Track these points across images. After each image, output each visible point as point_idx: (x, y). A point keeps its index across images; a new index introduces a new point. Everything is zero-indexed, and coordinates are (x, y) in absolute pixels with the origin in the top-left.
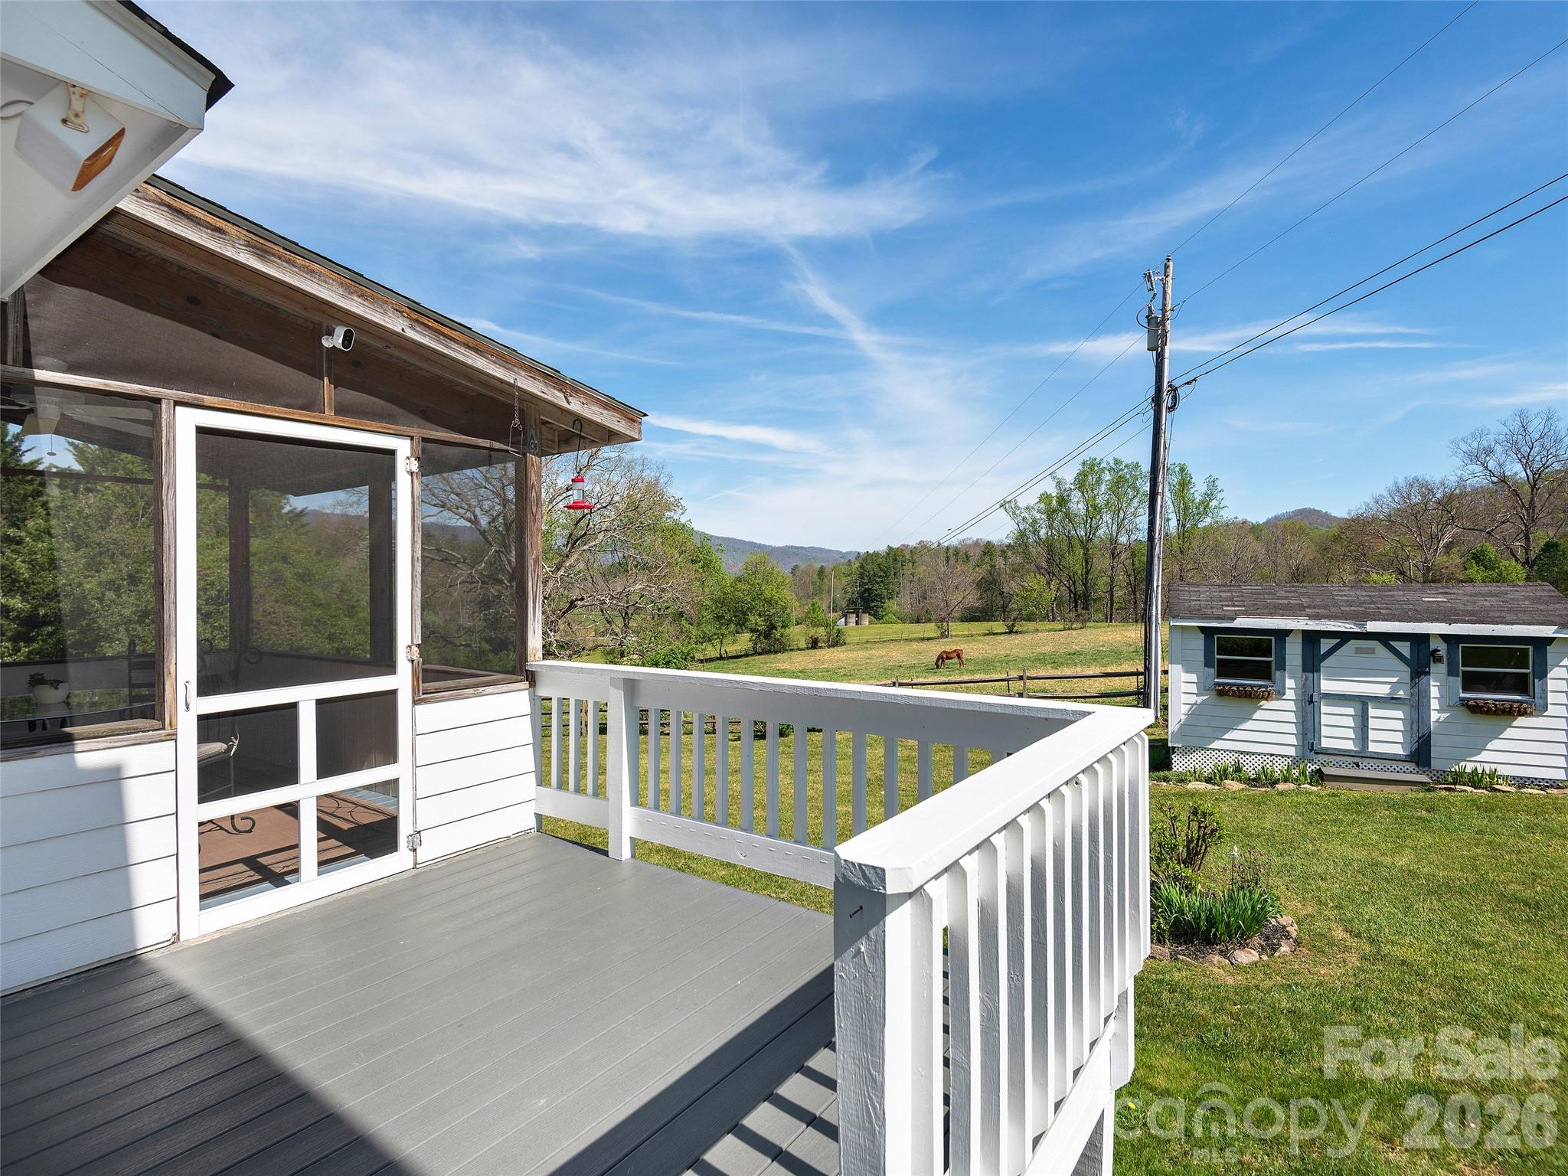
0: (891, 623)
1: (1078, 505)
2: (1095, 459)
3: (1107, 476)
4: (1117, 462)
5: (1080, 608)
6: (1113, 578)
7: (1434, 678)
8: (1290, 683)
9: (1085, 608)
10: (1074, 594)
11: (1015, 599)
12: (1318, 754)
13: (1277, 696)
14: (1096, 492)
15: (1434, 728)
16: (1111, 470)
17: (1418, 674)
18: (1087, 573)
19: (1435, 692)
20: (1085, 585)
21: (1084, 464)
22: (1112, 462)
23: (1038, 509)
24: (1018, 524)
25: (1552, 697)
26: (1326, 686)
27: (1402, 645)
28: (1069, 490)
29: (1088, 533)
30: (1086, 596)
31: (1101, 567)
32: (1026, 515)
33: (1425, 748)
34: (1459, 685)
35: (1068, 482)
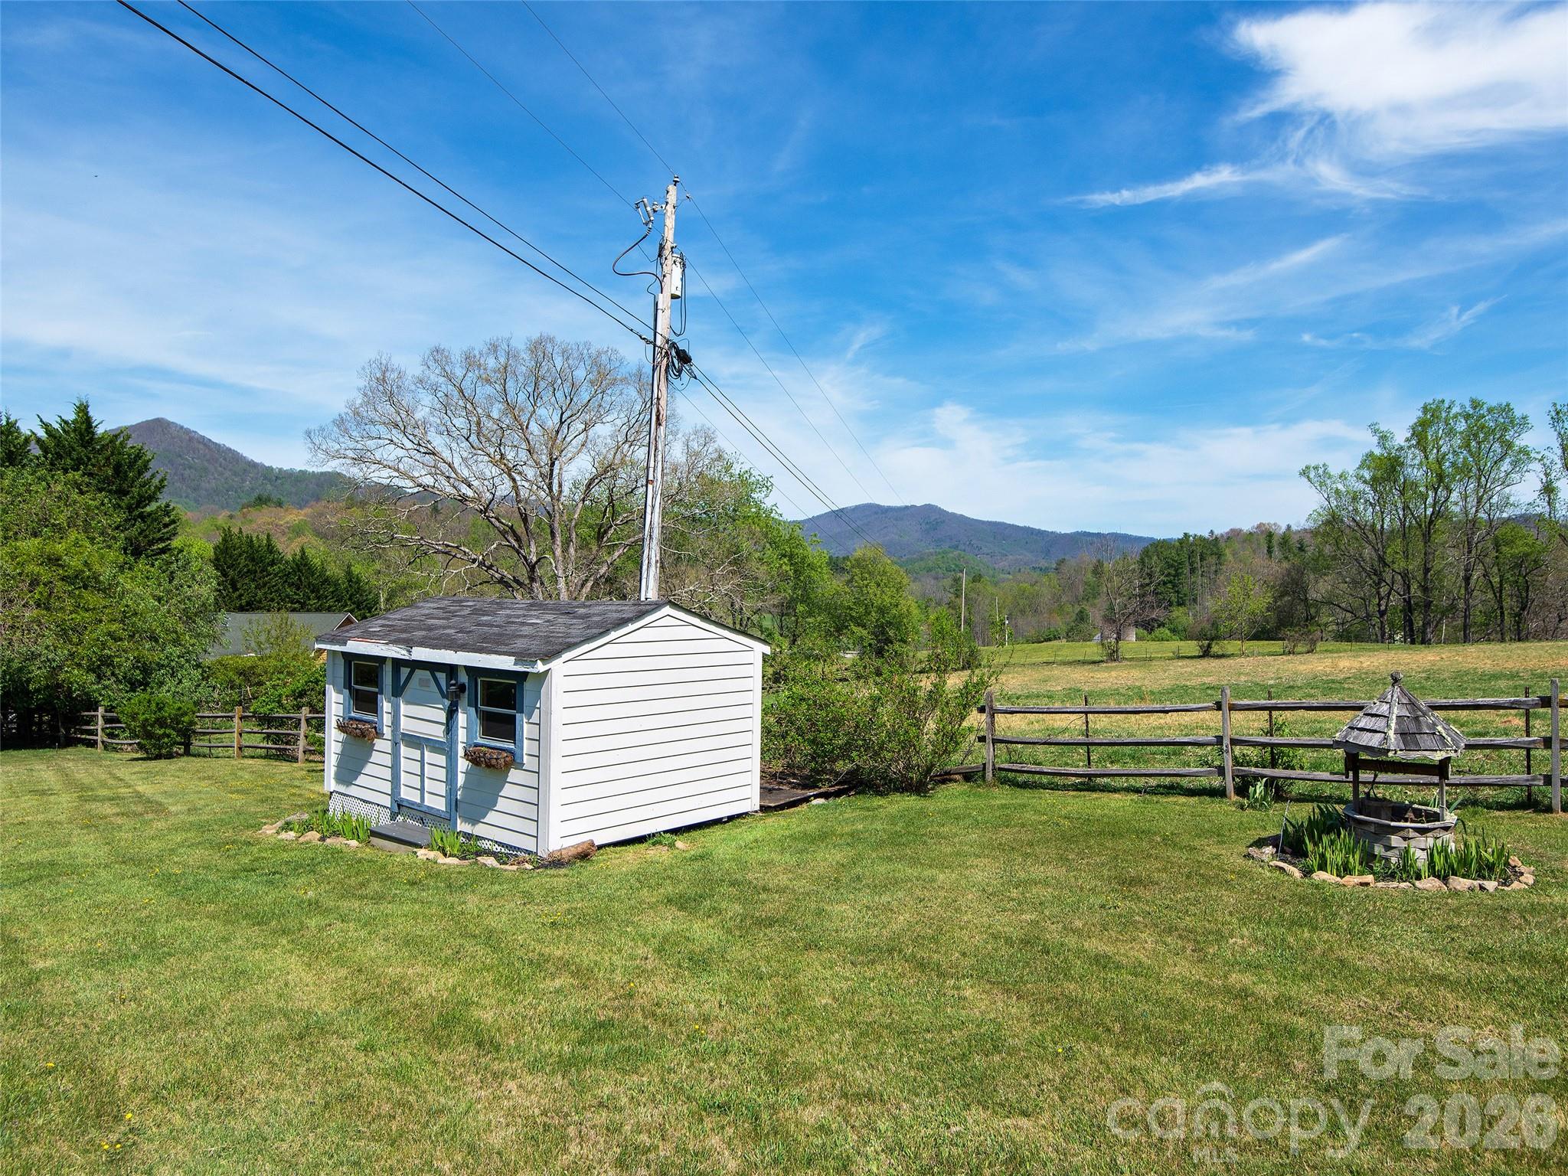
0: (1162, 640)
1: (1415, 471)
2: (1443, 401)
3: (1461, 426)
4: (1476, 405)
5: (1418, 623)
6: (1467, 579)
7: (462, 718)
8: (387, 719)
9: (1426, 624)
10: (1408, 602)
11: (1324, 609)
12: (400, 806)
13: (379, 735)
14: (1444, 449)
15: (461, 779)
16: (1467, 417)
17: (451, 714)
18: (1427, 570)
19: (462, 735)
20: (1425, 589)
21: (1425, 409)
22: (1468, 404)
23: (1360, 478)
24: (1328, 499)
25: (527, 746)
26: (405, 725)
27: (442, 677)
28: (1401, 448)
29: (1429, 511)
30: (1428, 605)
31: (1450, 559)
32: (1340, 487)
33: (454, 804)
34: (478, 728)
35: (1401, 436)
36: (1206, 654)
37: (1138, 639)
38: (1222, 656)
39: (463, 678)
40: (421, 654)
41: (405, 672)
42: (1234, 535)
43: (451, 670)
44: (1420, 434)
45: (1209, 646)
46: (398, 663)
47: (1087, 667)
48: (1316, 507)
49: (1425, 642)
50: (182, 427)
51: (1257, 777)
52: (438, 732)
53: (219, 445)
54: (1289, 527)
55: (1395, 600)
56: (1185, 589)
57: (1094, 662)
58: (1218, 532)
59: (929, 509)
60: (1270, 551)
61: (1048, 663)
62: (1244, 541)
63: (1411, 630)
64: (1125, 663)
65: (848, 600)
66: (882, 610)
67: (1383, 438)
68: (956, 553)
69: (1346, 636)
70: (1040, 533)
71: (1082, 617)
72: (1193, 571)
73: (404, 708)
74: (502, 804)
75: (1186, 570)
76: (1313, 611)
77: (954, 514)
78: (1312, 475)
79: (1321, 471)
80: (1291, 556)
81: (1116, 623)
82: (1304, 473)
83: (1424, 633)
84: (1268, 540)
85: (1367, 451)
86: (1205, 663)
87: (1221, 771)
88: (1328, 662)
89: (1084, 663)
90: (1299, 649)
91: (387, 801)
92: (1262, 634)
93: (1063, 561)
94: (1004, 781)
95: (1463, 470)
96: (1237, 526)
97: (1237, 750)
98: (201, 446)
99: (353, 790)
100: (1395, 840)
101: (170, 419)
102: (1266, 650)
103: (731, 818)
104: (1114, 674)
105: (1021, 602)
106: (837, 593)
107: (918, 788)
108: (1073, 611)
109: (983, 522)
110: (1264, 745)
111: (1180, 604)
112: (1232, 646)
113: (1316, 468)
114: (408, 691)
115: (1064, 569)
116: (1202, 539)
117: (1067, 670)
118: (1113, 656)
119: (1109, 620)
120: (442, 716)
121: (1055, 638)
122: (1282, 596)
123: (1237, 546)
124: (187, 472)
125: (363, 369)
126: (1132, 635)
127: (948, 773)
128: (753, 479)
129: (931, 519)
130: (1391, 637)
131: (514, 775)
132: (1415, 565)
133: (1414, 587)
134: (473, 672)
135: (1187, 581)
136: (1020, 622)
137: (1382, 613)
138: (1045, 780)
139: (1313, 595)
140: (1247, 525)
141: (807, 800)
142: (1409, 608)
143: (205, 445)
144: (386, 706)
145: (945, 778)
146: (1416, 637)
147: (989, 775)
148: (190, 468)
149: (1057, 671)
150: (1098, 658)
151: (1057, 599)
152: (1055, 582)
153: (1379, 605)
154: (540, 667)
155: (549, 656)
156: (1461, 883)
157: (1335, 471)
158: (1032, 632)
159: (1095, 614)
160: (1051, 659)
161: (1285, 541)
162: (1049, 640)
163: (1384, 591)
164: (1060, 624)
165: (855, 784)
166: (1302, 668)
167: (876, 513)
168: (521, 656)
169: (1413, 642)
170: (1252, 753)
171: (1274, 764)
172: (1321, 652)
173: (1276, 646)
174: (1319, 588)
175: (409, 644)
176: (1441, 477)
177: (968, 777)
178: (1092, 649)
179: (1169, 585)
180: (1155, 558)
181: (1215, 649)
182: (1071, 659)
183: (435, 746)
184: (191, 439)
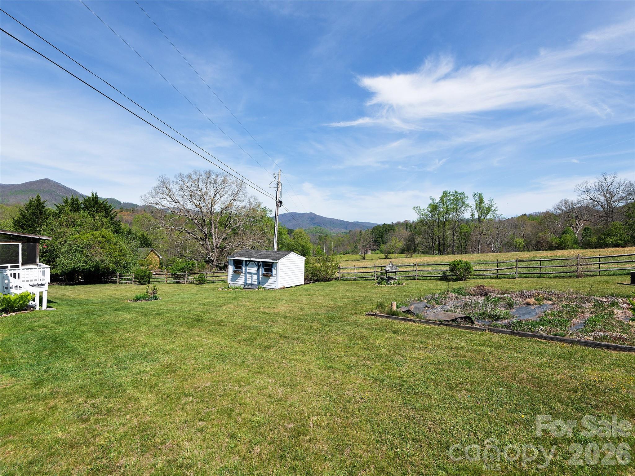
0: (377, 254)
1: (441, 209)
2: (448, 191)
3: (452, 198)
4: (456, 192)
5: (442, 249)
6: (453, 238)
7: (261, 269)
8: (244, 270)
9: (444, 249)
10: (439, 244)
11: (419, 246)
12: (246, 284)
13: (242, 273)
14: (448, 203)
15: (260, 279)
16: (454, 195)
17: (258, 269)
18: (444, 236)
19: (261, 272)
20: (443, 240)
21: (444, 193)
22: (454, 192)
23: (428, 210)
24: (420, 216)
25: (274, 273)
26: (248, 271)
27: (257, 263)
28: (437, 203)
29: (444, 220)
30: (444, 244)
31: (449, 233)
32: (423, 213)
33: (259, 283)
34: (264, 271)
35: (437, 200)
36: (386, 258)
37: (371, 254)
38: (390, 258)
39: (261, 263)
40: (252, 259)
41: (248, 262)
42: (399, 224)
43: (259, 262)
44: (442, 199)
45: (387, 256)
46: (246, 261)
47: (357, 261)
48: (417, 218)
49: (443, 254)
50: (55, 182)
51: (379, 277)
52: (256, 272)
53: (69, 188)
54: (413, 221)
55: (436, 243)
56: (384, 239)
57: (359, 260)
58: (394, 222)
59: (311, 213)
60: (407, 229)
61: (347, 260)
62: (401, 225)
63: (440, 251)
64: (366, 260)
65: (293, 244)
66: (303, 247)
67: (433, 200)
68: (320, 227)
69: (425, 253)
70: (344, 221)
71: (356, 247)
72: (386, 234)
73: (248, 268)
74: (268, 282)
75: (385, 234)
76: (416, 246)
77: (319, 216)
78: (416, 209)
79: (418, 208)
80: (412, 230)
81: (365, 250)
82: (414, 209)
83: (443, 252)
84: (406, 225)
85: (430, 203)
86: (386, 260)
87: (374, 276)
88: (414, 260)
89: (356, 260)
90: (408, 256)
91: (244, 284)
92: (402, 252)
93: (351, 230)
94: (342, 280)
95: (453, 210)
96: (399, 221)
97: (377, 273)
98: (62, 189)
99: (235, 282)
100: (390, 281)
101: (51, 179)
102: (401, 257)
103: (300, 285)
104: (363, 263)
105: (339, 243)
106: (291, 242)
107: (328, 281)
108: (354, 245)
109: (327, 218)
110: (381, 272)
111: (383, 244)
112: (392, 256)
113: (417, 207)
114: (248, 266)
115: (351, 233)
116: (390, 225)
117: (352, 262)
118: (363, 258)
119: (363, 247)
120: (257, 269)
121: (349, 253)
122: (408, 242)
123: (399, 227)
124: (57, 197)
125: (158, 178)
126: (369, 253)
127: (332, 279)
128: (266, 210)
129: (312, 218)
130: (436, 252)
131: (271, 277)
132: (441, 234)
133: (441, 239)
134: (263, 262)
135: (385, 237)
136: (339, 249)
137: (433, 247)
138: (348, 279)
139: (416, 241)
140: (402, 221)
141: (310, 283)
142: (439, 245)
143: (64, 188)
144: (243, 268)
145: (332, 280)
146: (441, 253)
147: (339, 279)
148: (58, 196)
149: (349, 262)
150: (360, 259)
151: (349, 242)
152: (348, 237)
153: (433, 244)
154: (277, 261)
155: (278, 260)
156: (396, 285)
157: (422, 208)
158: (342, 252)
159: (360, 246)
160: (348, 260)
161: (411, 226)
162: (347, 254)
163: (434, 240)
164: (350, 249)
165: (318, 280)
166: (408, 261)
167: (295, 215)
168: (273, 260)
169: (440, 254)
170: (379, 273)
171: (382, 275)
172: (414, 257)
173: (403, 255)
174: (418, 240)
175: (250, 258)
176: (447, 211)
177: (336, 279)
178: (358, 257)
179: (380, 238)
180: (376, 230)
181: (388, 257)
182: (353, 259)
183: (255, 274)
184: (58, 186)
